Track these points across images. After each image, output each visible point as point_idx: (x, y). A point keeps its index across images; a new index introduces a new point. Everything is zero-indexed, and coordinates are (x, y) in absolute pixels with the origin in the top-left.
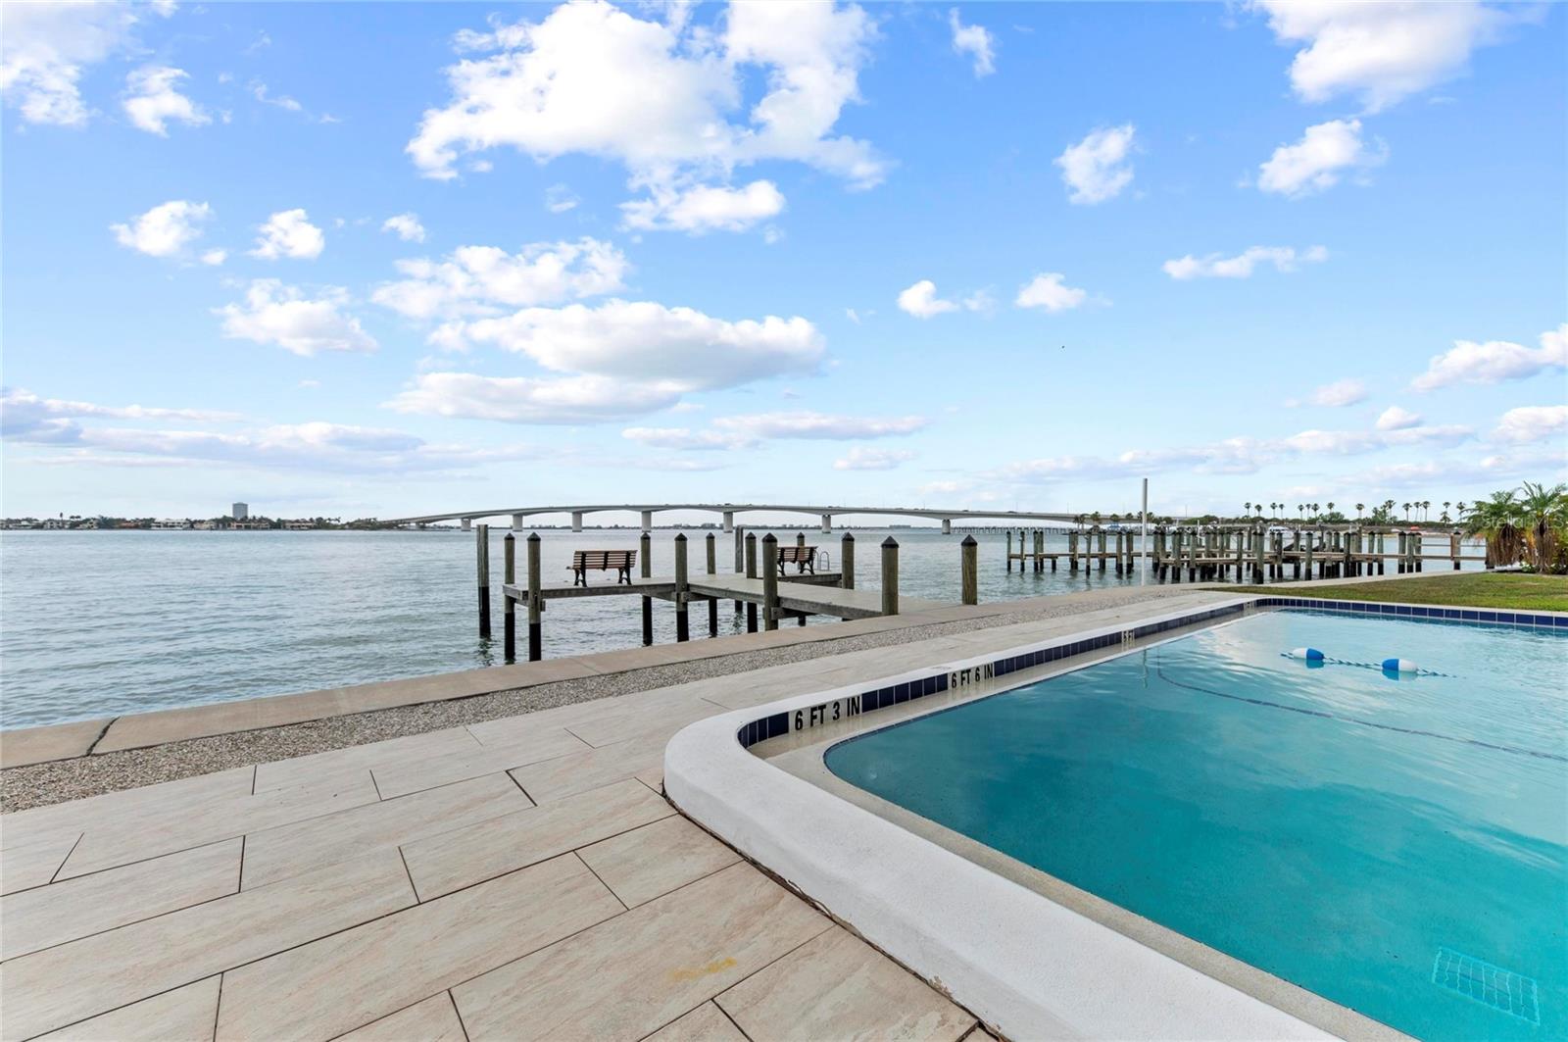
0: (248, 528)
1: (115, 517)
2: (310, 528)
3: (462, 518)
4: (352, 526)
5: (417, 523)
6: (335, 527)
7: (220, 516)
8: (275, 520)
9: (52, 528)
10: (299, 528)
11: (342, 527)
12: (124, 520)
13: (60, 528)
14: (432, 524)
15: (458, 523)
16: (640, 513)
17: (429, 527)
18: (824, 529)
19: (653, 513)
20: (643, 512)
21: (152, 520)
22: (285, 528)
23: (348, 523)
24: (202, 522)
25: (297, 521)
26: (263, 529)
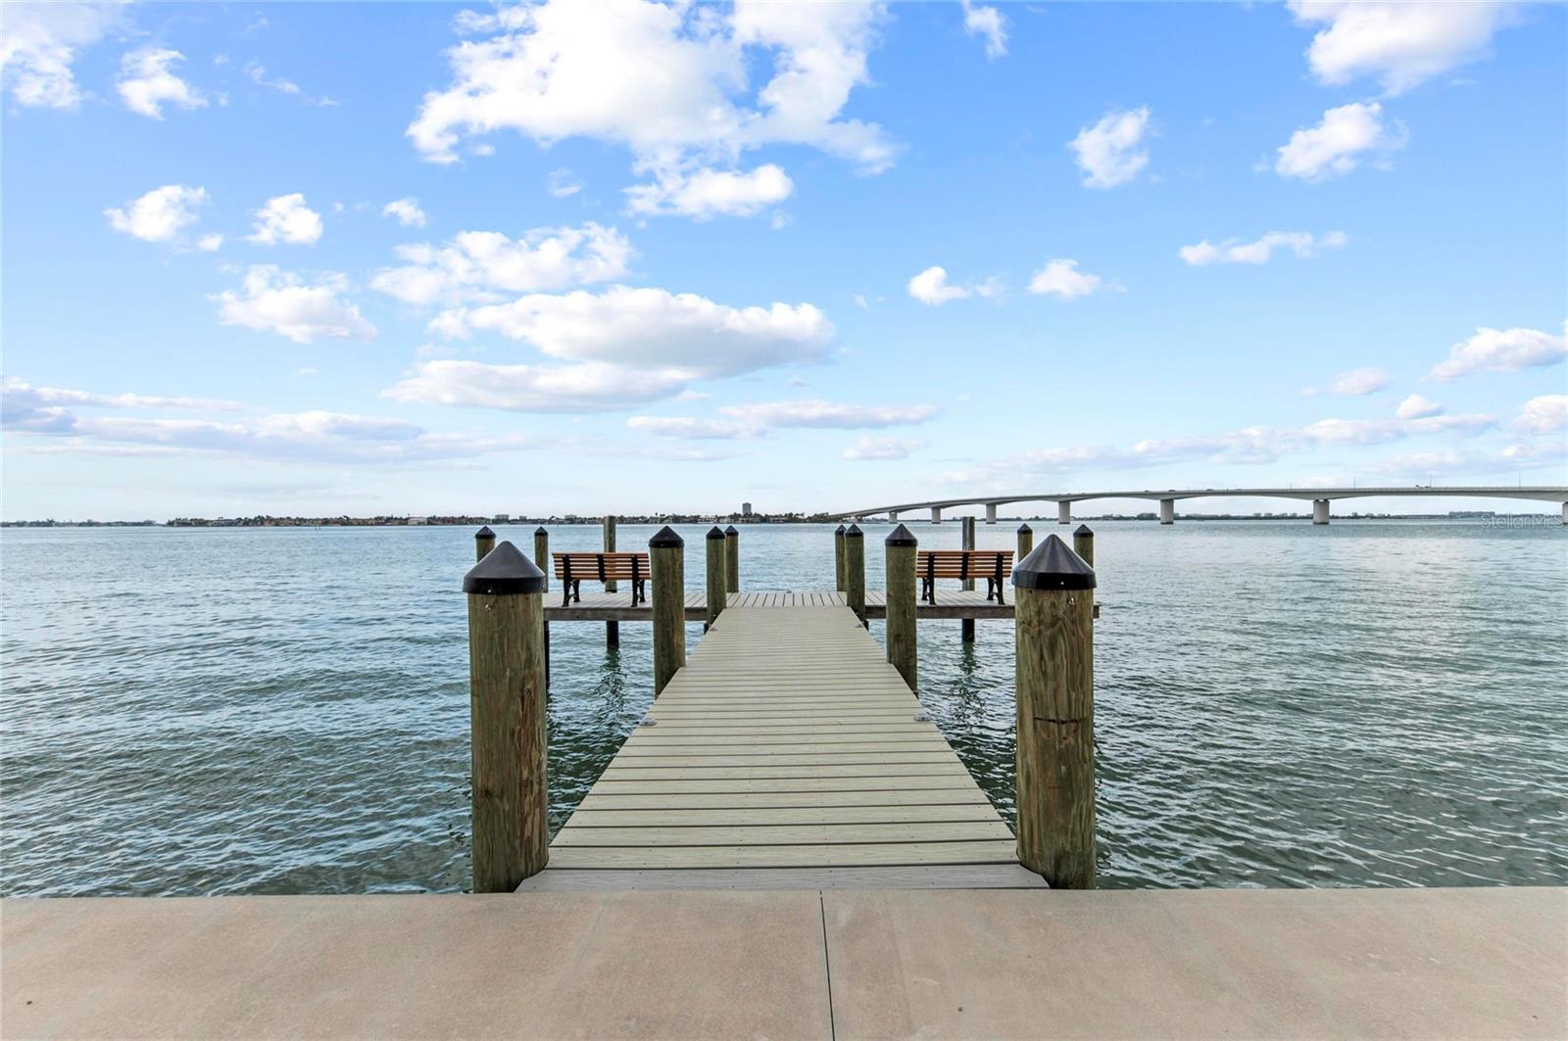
0: (748, 522)
1: (681, 515)
2: (785, 522)
3: (890, 512)
4: (812, 520)
5: (856, 517)
6: (800, 521)
7: (733, 513)
8: (764, 515)
9: (652, 523)
10: (778, 522)
11: (805, 521)
12: (684, 517)
13: (656, 522)
14: (870, 517)
15: (886, 516)
16: (1057, 503)
17: (868, 520)
18: (1317, 519)
19: (1072, 503)
20: (1060, 502)
21: (698, 517)
22: (769, 522)
23: (809, 518)
24: (724, 518)
25: (776, 516)
26: (757, 523)
